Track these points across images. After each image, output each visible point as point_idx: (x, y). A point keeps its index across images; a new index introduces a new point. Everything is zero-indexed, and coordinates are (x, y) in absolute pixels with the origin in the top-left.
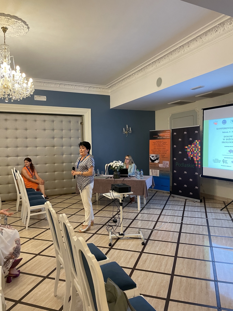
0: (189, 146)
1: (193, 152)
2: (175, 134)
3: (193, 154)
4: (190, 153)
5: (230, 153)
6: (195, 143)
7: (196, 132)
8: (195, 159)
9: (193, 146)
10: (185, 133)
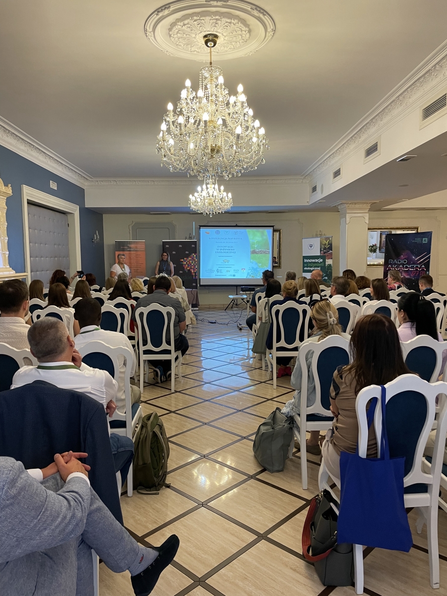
0: (185, 259)
1: (189, 265)
2: (167, 246)
3: (190, 267)
4: (187, 266)
6: (192, 256)
7: (193, 246)
8: (192, 271)
9: (189, 259)
10: (180, 246)
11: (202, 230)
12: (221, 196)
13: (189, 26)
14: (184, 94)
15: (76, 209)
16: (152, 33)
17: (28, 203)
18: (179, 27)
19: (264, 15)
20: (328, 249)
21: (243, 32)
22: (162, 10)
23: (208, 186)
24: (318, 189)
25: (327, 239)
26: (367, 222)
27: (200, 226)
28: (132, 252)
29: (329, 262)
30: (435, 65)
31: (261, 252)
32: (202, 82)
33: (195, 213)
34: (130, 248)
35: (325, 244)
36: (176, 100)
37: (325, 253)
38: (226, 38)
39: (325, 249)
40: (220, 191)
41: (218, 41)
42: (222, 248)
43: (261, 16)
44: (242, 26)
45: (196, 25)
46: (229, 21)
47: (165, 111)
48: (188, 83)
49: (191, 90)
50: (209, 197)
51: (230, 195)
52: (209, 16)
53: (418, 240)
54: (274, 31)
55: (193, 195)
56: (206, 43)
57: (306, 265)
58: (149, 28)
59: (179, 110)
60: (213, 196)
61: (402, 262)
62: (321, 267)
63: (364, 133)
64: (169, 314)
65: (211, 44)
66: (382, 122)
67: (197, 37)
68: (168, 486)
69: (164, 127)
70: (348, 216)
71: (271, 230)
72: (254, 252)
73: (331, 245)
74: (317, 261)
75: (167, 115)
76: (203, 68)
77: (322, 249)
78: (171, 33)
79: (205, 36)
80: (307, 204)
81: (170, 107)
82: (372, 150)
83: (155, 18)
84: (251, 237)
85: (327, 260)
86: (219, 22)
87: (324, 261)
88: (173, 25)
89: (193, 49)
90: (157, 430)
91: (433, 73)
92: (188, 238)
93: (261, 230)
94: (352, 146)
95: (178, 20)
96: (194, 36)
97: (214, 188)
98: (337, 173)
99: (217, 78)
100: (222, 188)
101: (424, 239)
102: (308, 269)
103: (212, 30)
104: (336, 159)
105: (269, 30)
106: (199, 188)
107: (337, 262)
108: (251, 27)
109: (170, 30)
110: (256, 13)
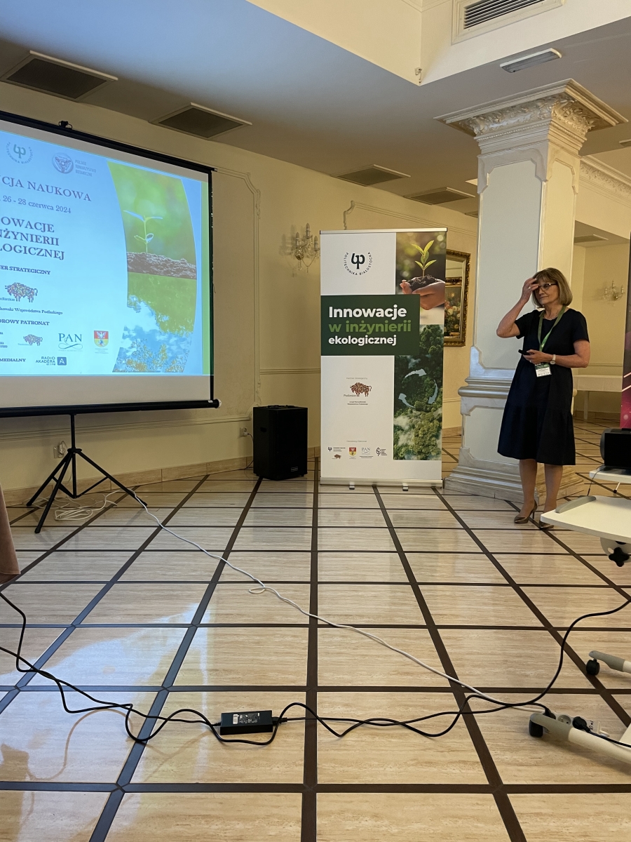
5: (13, 296)
25: (424, 236)
35: (418, 257)
39: (416, 271)
57: (335, 329)
62: (401, 336)
71: (201, 182)
73: (439, 257)
74: (381, 313)
77: (405, 274)
87: (414, 316)
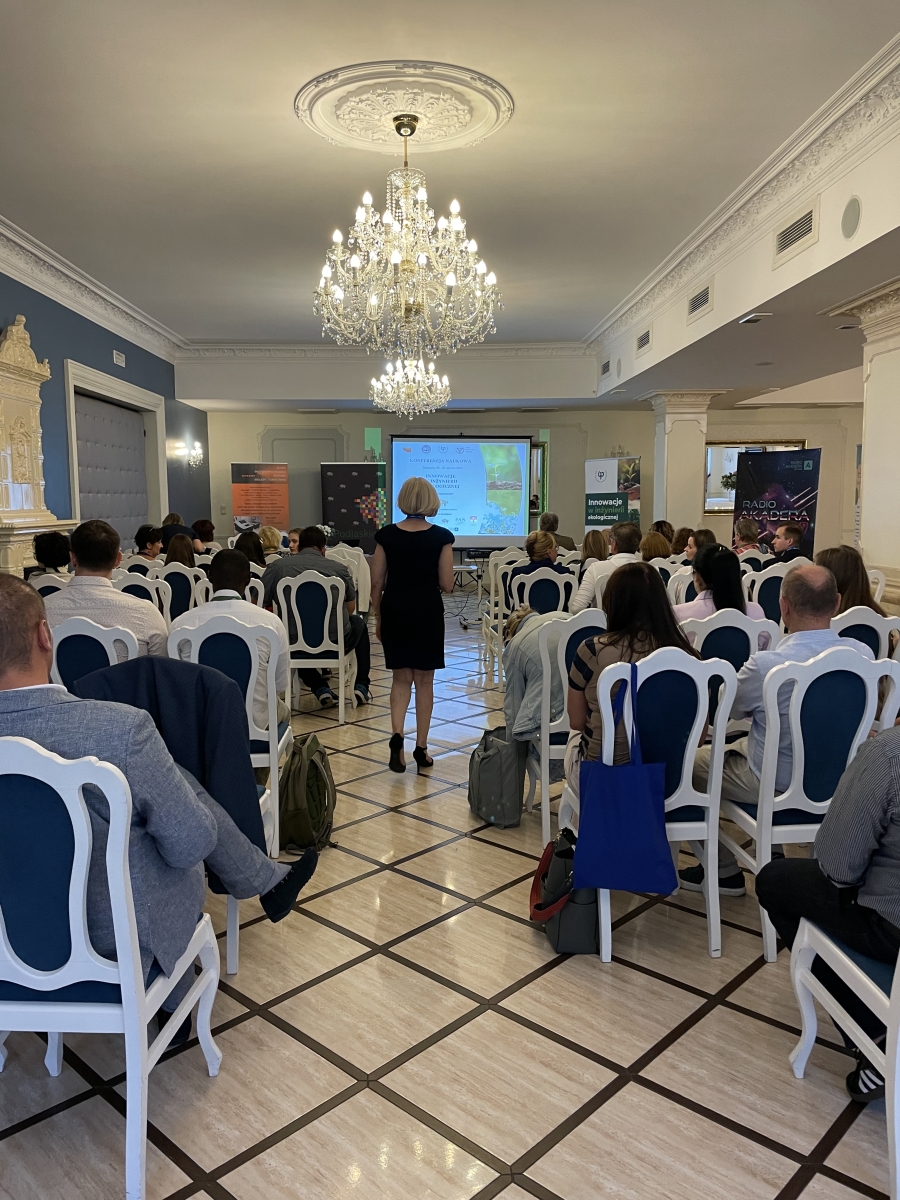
0: (364, 498)
1: (372, 509)
2: (330, 474)
3: (372, 514)
4: (367, 511)
6: (376, 492)
7: (379, 473)
8: (378, 522)
9: (372, 498)
10: (355, 474)
11: (397, 444)
12: (430, 381)
13: (369, 102)
14: (360, 215)
15: (159, 402)
16: (308, 112)
17: (76, 392)
18: (353, 103)
19: (493, 87)
20: (632, 481)
21: (461, 112)
22: (324, 80)
23: (406, 363)
24: (613, 367)
25: (630, 462)
26: (705, 430)
27: (393, 436)
28: (263, 485)
29: (634, 505)
30: (792, 162)
31: (505, 487)
32: (392, 196)
33: (382, 412)
34: (260, 477)
35: (627, 472)
36: (347, 224)
37: (626, 488)
38: (432, 121)
39: (627, 480)
40: (427, 373)
41: (418, 126)
42: (435, 479)
43: (489, 89)
44: (458, 103)
45: (381, 101)
46: (436, 96)
47: (329, 245)
48: (367, 198)
49: (373, 209)
50: (408, 382)
51: (446, 380)
52: (402, 89)
53: (795, 465)
54: (512, 110)
55: (378, 380)
56: (398, 129)
57: (591, 511)
58: (303, 105)
59: (352, 241)
60: (414, 382)
61: (767, 504)
62: (620, 515)
63: (686, 269)
64: (334, 588)
65: (406, 131)
66: (715, 252)
67: (383, 119)
68: (334, 846)
69: (327, 271)
70: (669, 419)
71: (526, 444)
72: (493, 486)
73: (637, 472)
74: (611, 503)
75: (332, 252)
76: (392, 173)
77: (622, 481)
78: (338, 112)
79: (396, 119)
80: (593, 396)
81: (337, 236)
82: (699, 301)
83: (313, 90)
84: (487, 458)
85: (630, 502)
86: (419, 97)
87: (625, 504)
88: (343, 100)
89: (376, 136)
90: (316, 758)
91: (791, 174)
92: (369, 458)
93: (506, 444)
94: (669, 292)
95: (351, 94)
96: (377, 117)
97: (417, 367)
98: (644, 340)
99: (416, 189)
100: (432, 366)
101: (806, 462)
102: (596, 517)
103: (408, 109)
104: (644, 312)
105: (503, 108)
106: (389, 367)
107: (648, 505)
108: (472, 104)
109: (338, 107)
110: (479, 85)
